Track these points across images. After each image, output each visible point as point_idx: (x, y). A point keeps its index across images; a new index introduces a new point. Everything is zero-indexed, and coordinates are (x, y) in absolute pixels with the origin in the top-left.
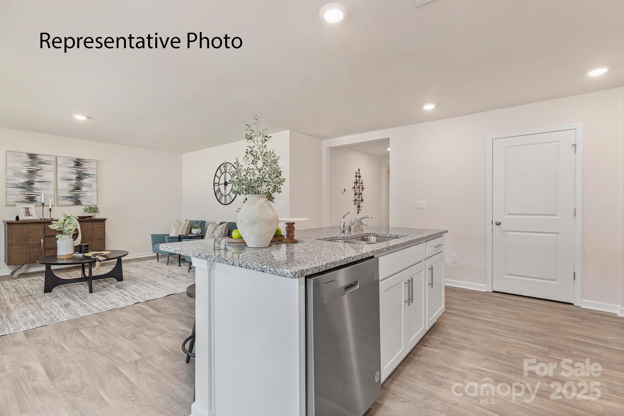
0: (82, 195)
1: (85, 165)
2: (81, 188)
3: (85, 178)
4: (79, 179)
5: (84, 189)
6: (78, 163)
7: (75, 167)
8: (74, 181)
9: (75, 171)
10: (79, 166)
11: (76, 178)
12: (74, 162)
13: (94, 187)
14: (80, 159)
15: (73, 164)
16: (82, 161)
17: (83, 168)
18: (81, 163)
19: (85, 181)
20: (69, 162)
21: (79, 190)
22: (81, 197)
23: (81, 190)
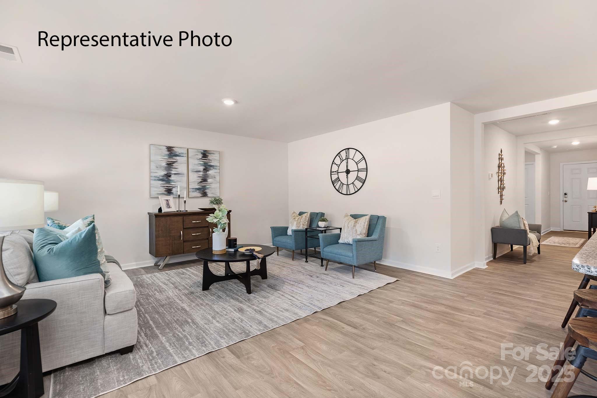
0: (208, 186)
1: (210, 157)
2: (207, 180)
3: (210, 169)
4: (206, 171)
5: (209, 180)
6: (205, 154)
7: (203, 158)
8: (201, 173)
9: (202, 163)
10: (206, 158)
11: (203, 170)
12: (202, 153)
13: (217, 178)
14: (206, 151)
15: (200, 156)
16: (208, 153)
17: (209, 160)
18: (207, 154)
19: (211, 172)
20: (198, 153)
21: (205, 182)
22: (207, 189)
23: (207, 182)
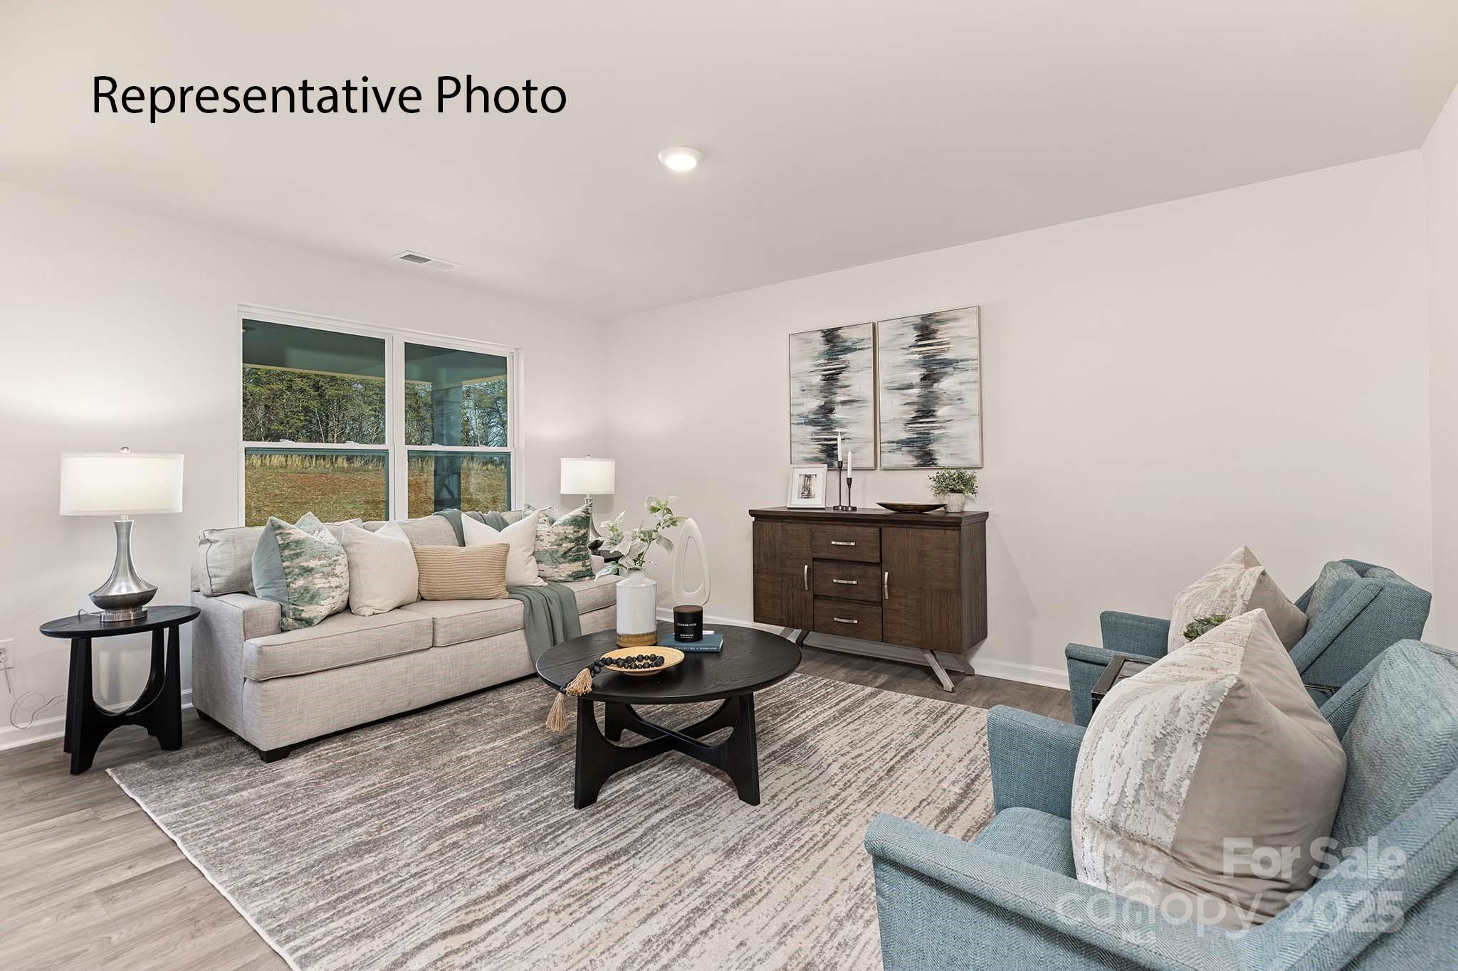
0: (936, 432)
1: (944, 334)
2: (934, 411)
3: (945, 373)
4: (929, 383)
5: (942, 412)
6: (926, 329)
7: (920, 343)
8: (916, 391)
9: (917, 357)
10: (929, 339)
11: (922, 380)
12: (917, 327)
13: (972, 402)
14: (930, 315)
15: (911, 337)
16: (938, 322)
17: (939, 344)
18: (934, 327)
19: (946, 385)
20: (905, 330)
21: (928, 417)
22: (935, 441)
23: (934, 416)
